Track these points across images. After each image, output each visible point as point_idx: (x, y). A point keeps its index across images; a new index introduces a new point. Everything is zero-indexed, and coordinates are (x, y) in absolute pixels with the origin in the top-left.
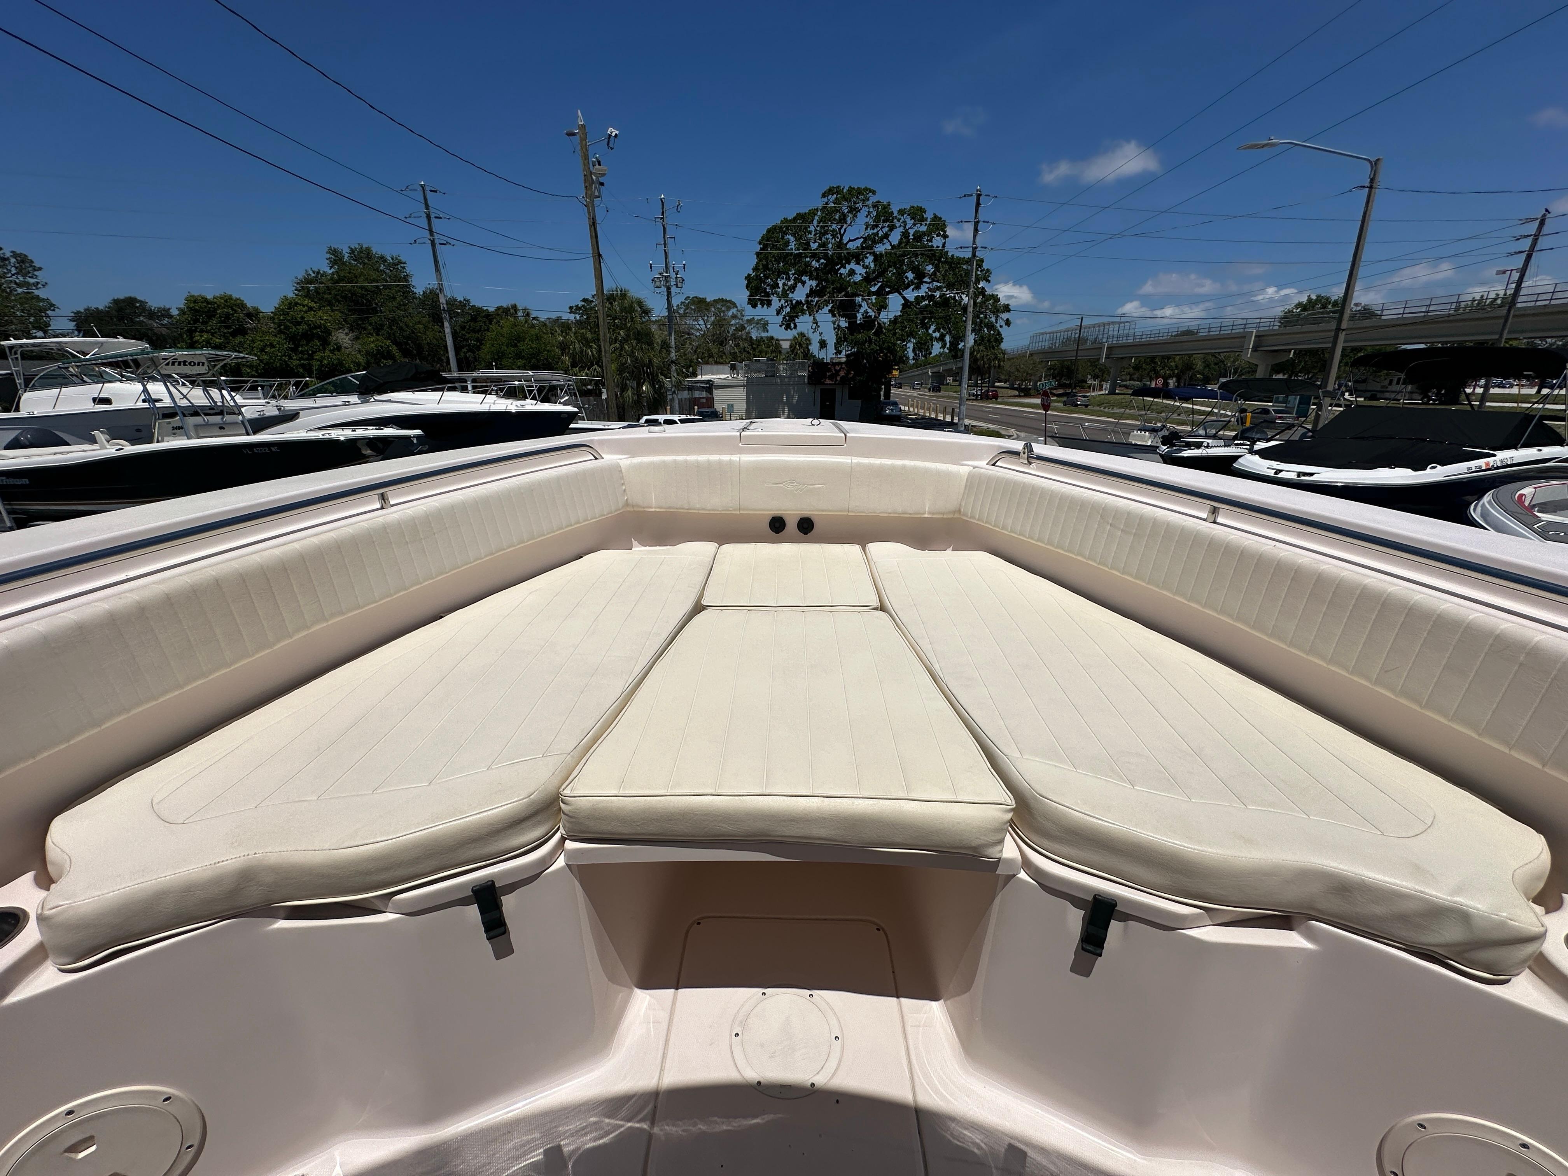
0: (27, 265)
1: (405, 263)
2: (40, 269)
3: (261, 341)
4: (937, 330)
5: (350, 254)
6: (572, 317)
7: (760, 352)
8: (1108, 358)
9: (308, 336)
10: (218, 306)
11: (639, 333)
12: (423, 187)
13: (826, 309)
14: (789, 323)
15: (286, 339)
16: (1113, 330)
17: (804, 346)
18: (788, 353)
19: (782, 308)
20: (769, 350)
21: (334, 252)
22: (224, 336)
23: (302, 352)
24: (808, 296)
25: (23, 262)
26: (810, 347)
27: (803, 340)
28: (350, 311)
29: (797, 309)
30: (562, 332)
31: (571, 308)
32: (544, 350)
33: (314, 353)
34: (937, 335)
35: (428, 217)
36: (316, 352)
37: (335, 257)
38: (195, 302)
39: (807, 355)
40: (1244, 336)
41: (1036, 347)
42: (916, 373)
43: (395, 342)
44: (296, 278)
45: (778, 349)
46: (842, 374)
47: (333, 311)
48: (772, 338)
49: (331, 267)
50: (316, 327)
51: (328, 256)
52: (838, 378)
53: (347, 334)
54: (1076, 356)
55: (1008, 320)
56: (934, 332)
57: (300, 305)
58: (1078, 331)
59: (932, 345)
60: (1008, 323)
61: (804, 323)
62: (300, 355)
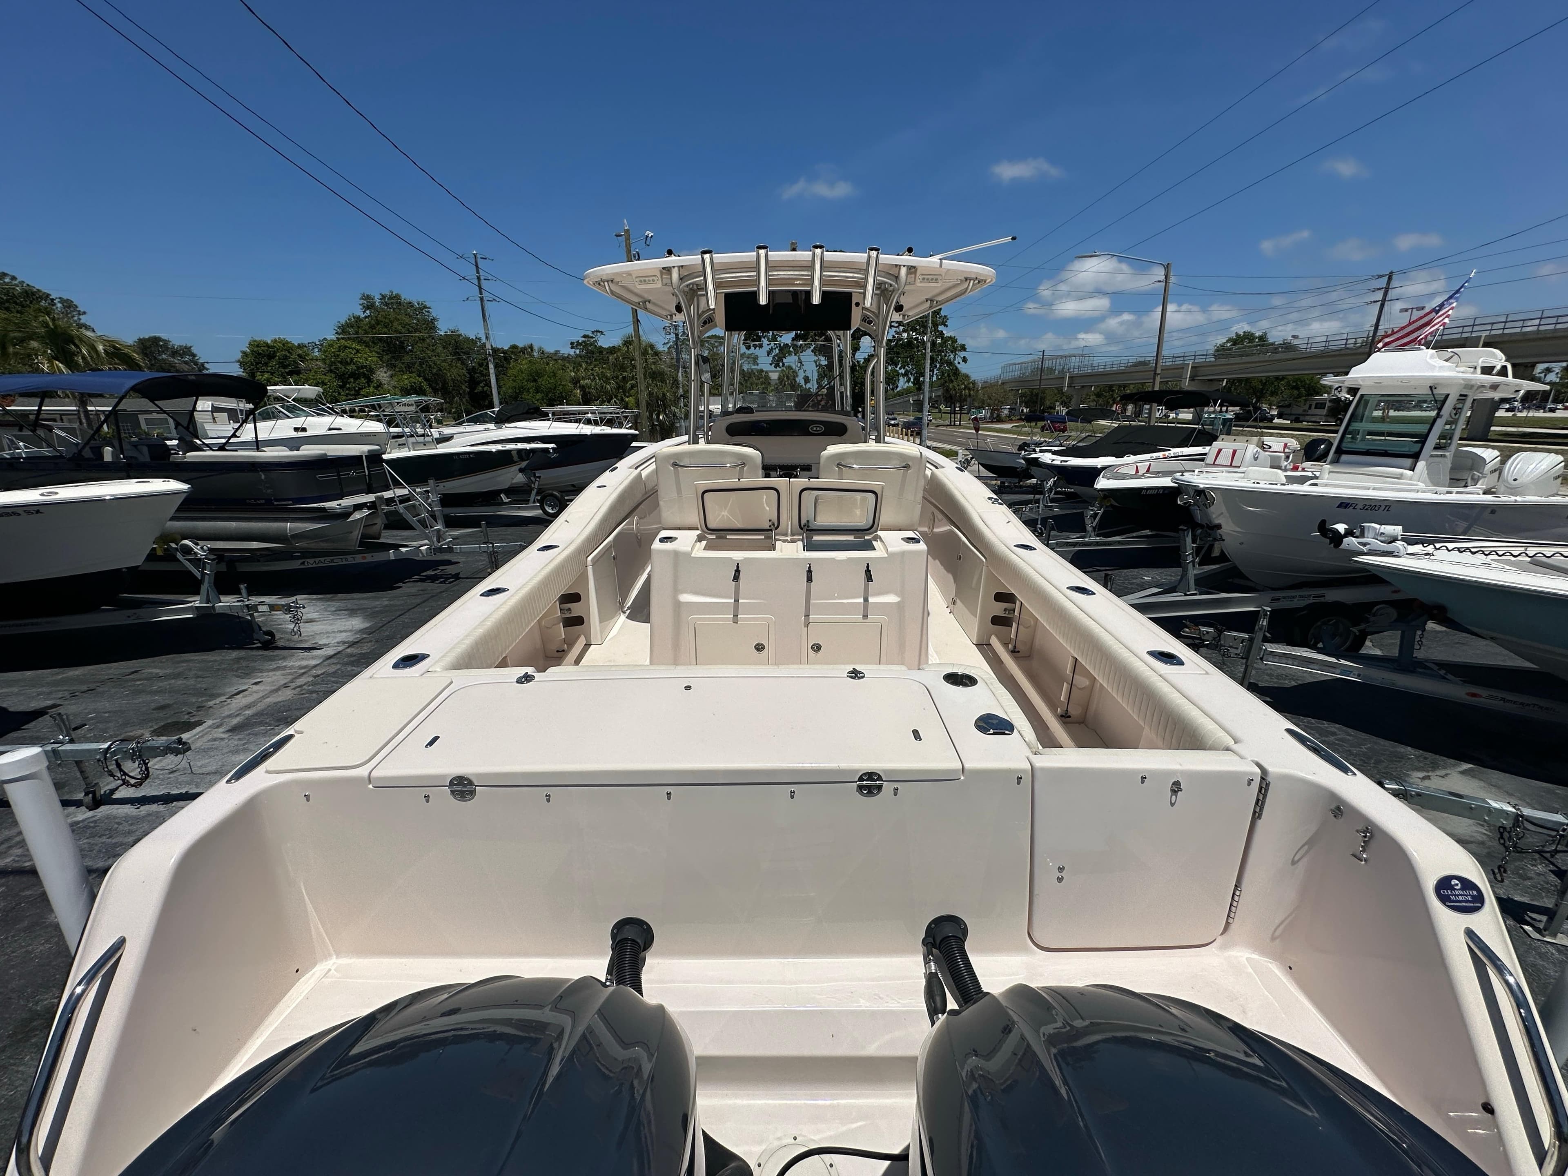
0: (72, 309)
1: (429, 308)
2: (84, 313)
3: (314, 379)
4: (903, 367)
5: (381, 299)
6: (572, 352)
7: (752, 384)
8: (1071, 387)
9: (355, 376)
10: (277, 349)
11: (654, 373)
12: (475, 255)
13: (809, 351)
14: (777, 361)
15: (335, 377)
16: (1075, 362)
17: (791, 378)
18: (776, 384)
19: (772, 349)
20: (759, 382)
21: (367, 297)
22: (282, 375)
23: (349, 389)
24: (793, 340)
25: (69, 307)
26: (797, 379)
27: (791, 373)
28: (383, 351)
29: (784, 350)
30: (574, 368)
31: (572, 343)
32: (560, 385)
33: (360, 389)
34: (903, 371)
35: (479, 278)
36: (362, 389)
37: (369, 305)
38: (258, 346)
39: (794, 386)
40: (1183, 367)
41: (1008, 376)
42: (899, 401)
43: (426, 379)
44: (339, 322)
45: (767, 380)
46: (823, 403)
47: (371, 352)
48: (762, 371)
49: (364, 312)
50: (362, 367)
51: (362, 302)
52: (820, 407)
53: (385, 372)
54: (1040, 386)
55: (964, 357)
56: (900, 368)
57: (349, 348)
58: (1040, 363)
59: (899, 380)
60: (965, 360)
61: (790, 360)
62: (348, 392)
